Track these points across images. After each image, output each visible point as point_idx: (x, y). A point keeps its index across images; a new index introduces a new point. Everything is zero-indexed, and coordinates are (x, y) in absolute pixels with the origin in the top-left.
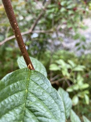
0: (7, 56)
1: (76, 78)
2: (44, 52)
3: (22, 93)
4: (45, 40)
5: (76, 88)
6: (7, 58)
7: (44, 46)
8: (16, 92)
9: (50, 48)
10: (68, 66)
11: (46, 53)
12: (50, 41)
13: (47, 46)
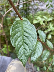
0: (8, 23)
1: (49, 25)
2: (28, 15)
3: (21, 28)
4: (27, 7)
5: (49, 30)
6: (9, 24)
7: (28, 12)
8: (19, 27)
9: (32, 12)
10: (43, 20)
11: (30, 16)
12: (30, 7)
13: (30, 11)
